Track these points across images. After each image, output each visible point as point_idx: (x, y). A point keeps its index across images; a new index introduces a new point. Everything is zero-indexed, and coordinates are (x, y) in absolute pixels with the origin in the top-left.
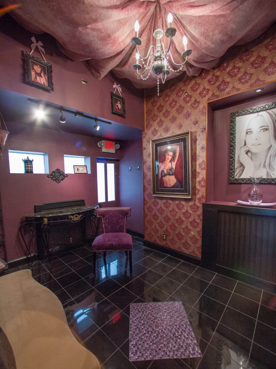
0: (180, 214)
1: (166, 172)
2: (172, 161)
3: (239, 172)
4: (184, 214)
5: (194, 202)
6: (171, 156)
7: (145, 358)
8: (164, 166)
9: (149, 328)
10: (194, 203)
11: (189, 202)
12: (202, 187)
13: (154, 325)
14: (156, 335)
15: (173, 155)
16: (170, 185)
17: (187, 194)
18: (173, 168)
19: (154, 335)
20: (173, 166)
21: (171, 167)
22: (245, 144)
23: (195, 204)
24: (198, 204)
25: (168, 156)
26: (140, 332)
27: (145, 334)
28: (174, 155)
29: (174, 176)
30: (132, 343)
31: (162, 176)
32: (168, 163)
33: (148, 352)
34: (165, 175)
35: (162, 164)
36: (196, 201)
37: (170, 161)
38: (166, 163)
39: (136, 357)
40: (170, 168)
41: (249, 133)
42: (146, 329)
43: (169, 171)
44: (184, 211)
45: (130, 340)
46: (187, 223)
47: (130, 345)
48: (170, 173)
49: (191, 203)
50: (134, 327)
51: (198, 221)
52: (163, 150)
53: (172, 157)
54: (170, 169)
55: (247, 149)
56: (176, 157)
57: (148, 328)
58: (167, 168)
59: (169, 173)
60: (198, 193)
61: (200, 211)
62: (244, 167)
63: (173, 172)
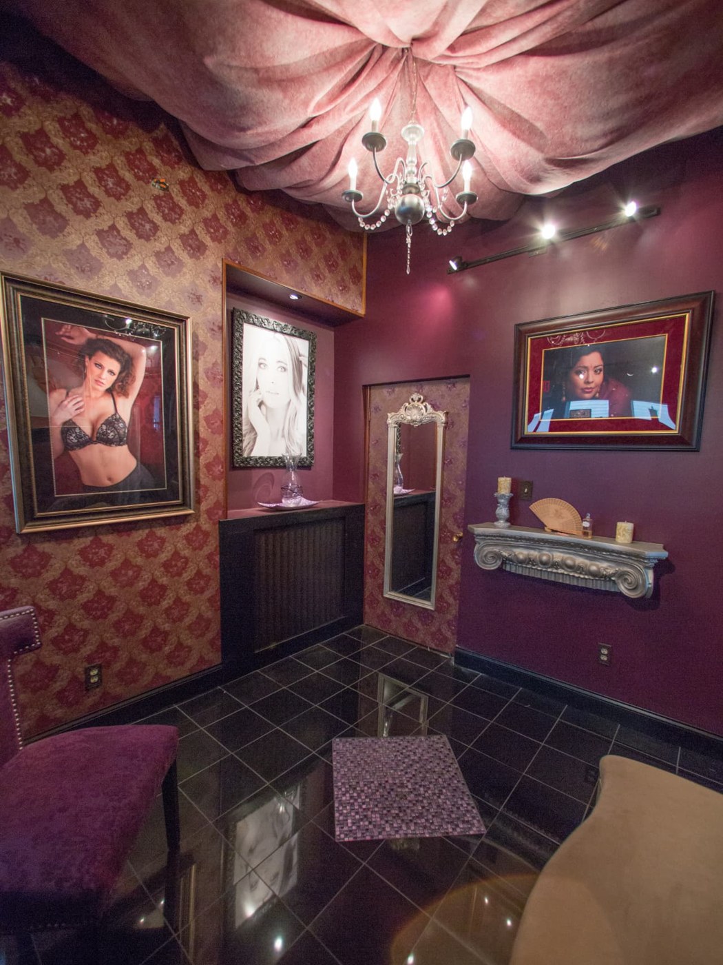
0: (154, 570)
1: (87, 429)
2: (115, 393)
3: (249, 444)
4: (167, 566)
5: (196, 523)
6: (111, 372)
7: (473, 808)
8: (77, 406)
9: (409, 798)
10: (197, 525)
11: (182, 525)
12: (214, 479)
13: (399, 790)
14: (422, 789)
15: (120, 373)
16: (110, 479)
17: (179, 501)
18: (120, 420)
19: (422, 792)
20: (119, 412)
21: (113, 412)
22: (257, 388)
23: (198, 528)
24: (206, 525)
25: (97, 370)
26: (420, 816)
27: (423, 807)
28: (124, 374)
29: (125, 447)
30: (450, 830)
31: (68, 447)
32: (96, 399)
33: (460, 802)
34: (84, 442)
35: (67, 394)
36: (202, 520)
37: (110, 391)
38: (86, 394)
39: (475, 822)
40: (106, 418)
41: (262, 366)
42: (411, 805)
43: (104, 427)
44: (163, 557)
45: (446, 835)
46: (177, 589)
47: (456, 833)
48: (110, 437)
49: (187, 528)
50: (412, 828)
51: (207, 571)
52: (71, 341)
53: (115, 378)
54: (107, 420)
55: (260, 397)
56: (134, 380)
57: (410, 801)
58: (92, 414)
59: (106, 434)
60: (205, 495)
61: (213, 544)
62: (256, 434)
63: (121, 432)
